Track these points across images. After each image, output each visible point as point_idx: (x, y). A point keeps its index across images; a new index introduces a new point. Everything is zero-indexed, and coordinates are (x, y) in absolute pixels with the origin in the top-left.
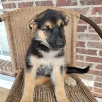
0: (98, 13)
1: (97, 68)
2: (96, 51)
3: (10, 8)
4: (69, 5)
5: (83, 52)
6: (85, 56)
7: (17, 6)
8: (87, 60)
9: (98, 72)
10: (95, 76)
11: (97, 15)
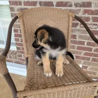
0: (87, 14)
1: (84, 55)
2: (84, 42)
3: (17, 5)
4: (66, 6)
5: (75, 42)
6: (76, 46)
7: (23, 4)
8: (77, 49)
9: (85, 57)
10: (83, 61)
11: (86, 15)
